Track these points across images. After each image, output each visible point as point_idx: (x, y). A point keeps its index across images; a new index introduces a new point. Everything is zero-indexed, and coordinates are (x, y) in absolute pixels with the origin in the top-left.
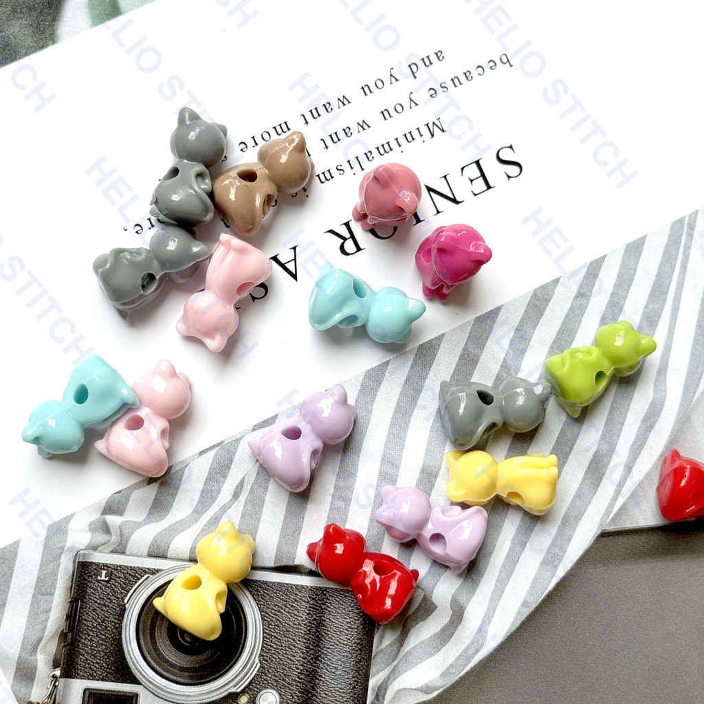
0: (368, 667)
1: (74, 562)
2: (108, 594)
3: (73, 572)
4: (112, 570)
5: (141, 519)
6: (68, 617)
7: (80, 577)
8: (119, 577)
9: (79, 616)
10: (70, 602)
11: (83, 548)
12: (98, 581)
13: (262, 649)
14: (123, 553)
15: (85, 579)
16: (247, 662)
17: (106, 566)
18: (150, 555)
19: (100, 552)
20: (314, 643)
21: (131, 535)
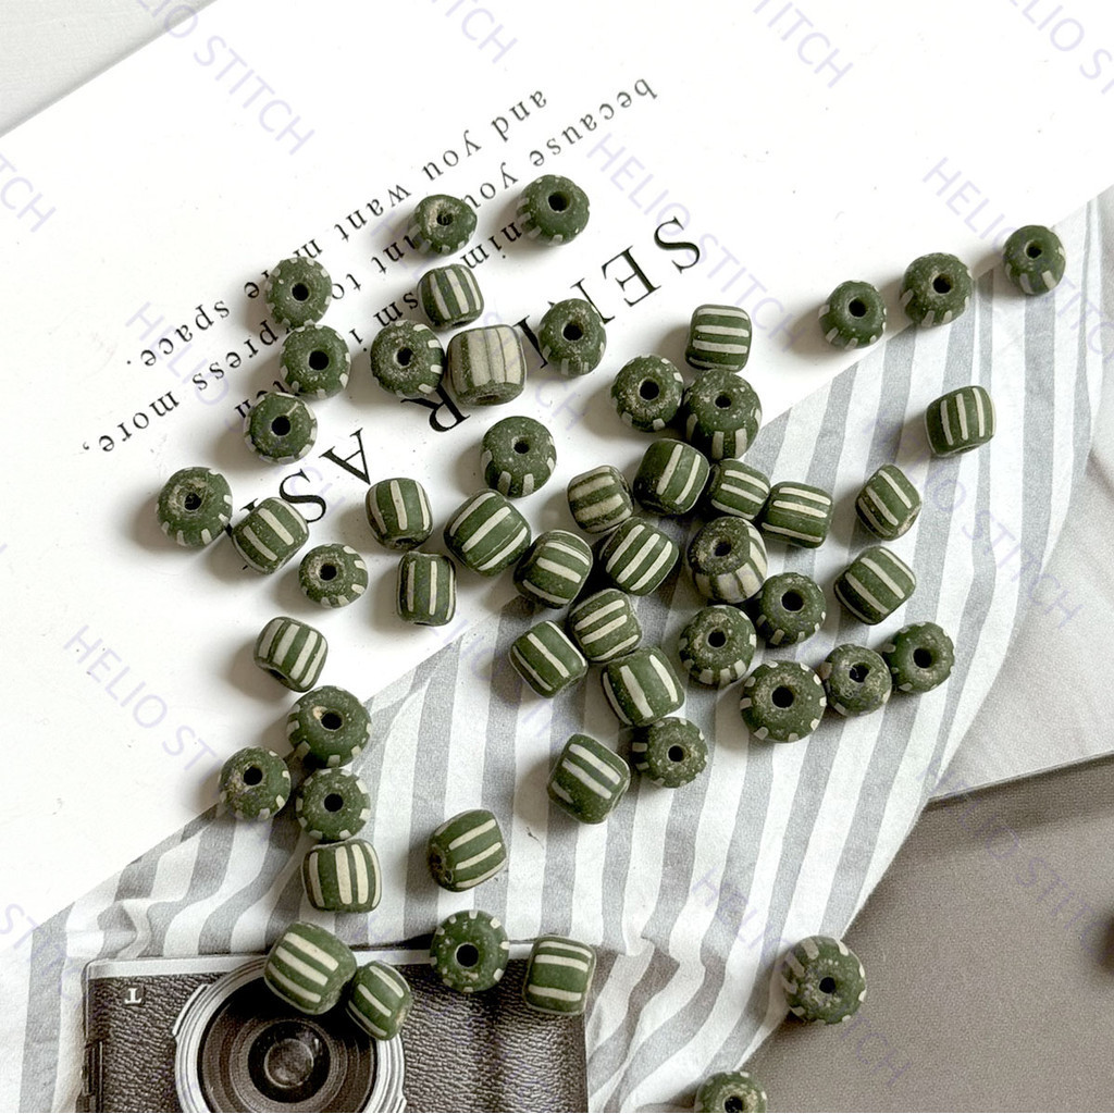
0: (583, 1077)
1: (83, 982)
2: (145, 1025)
3: (84, 998)
4: (145, 985)
5: (179, 897)
6: (87, 1070)
7: (95, 1005)
8: (159, 996)
9: (104, 1067)
10: (87, 1046)
11: (95, 956)
12: (127, 1007)
13: (406, 1077)
14: (159, 956)
15: (106, 1007)
17: (134, 981)
18: (202, 953)
19: (123, 959)
20: (488, 1053)
21: (167, 925)
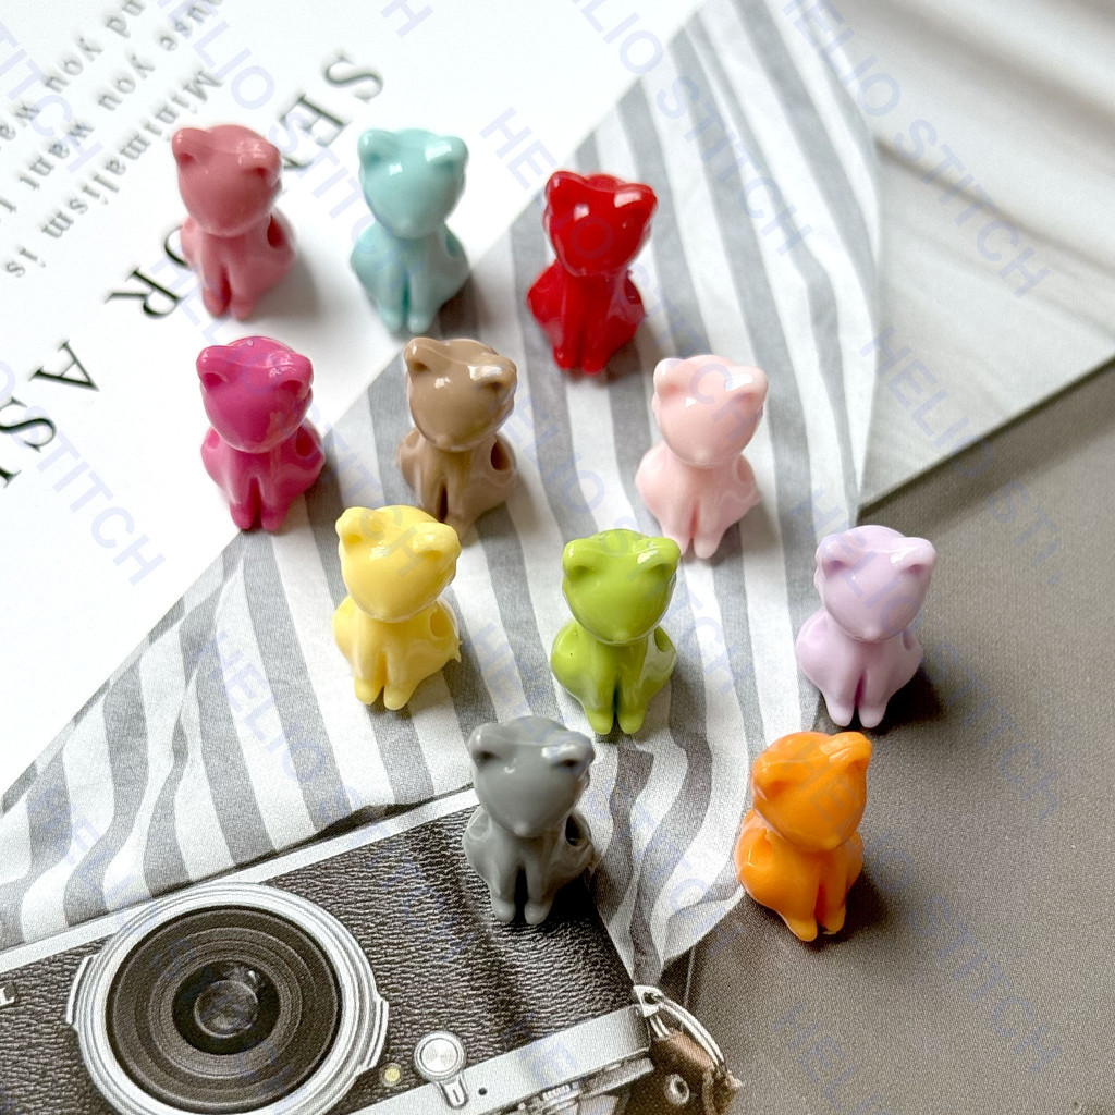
2: (29, 1025)
4: (13, 981)
8: (34, 987)
13: (376, 977)
14: (20, 943)
16: (361, 1010)
18: (73, 923)
21: (17, 907)
